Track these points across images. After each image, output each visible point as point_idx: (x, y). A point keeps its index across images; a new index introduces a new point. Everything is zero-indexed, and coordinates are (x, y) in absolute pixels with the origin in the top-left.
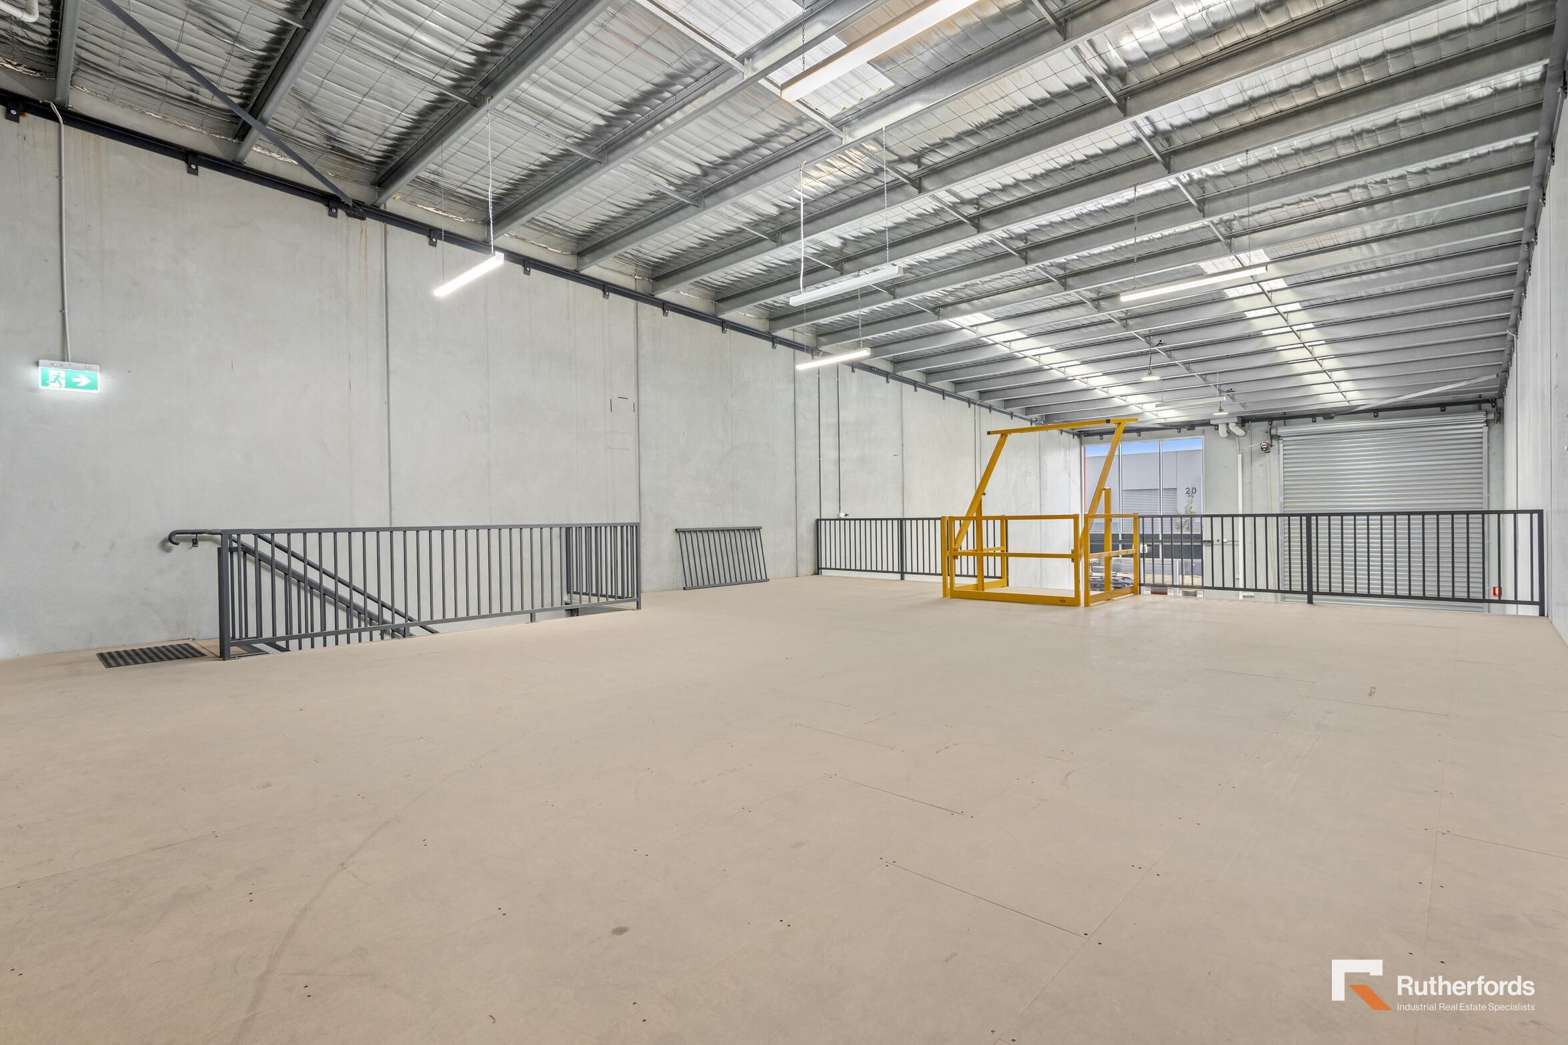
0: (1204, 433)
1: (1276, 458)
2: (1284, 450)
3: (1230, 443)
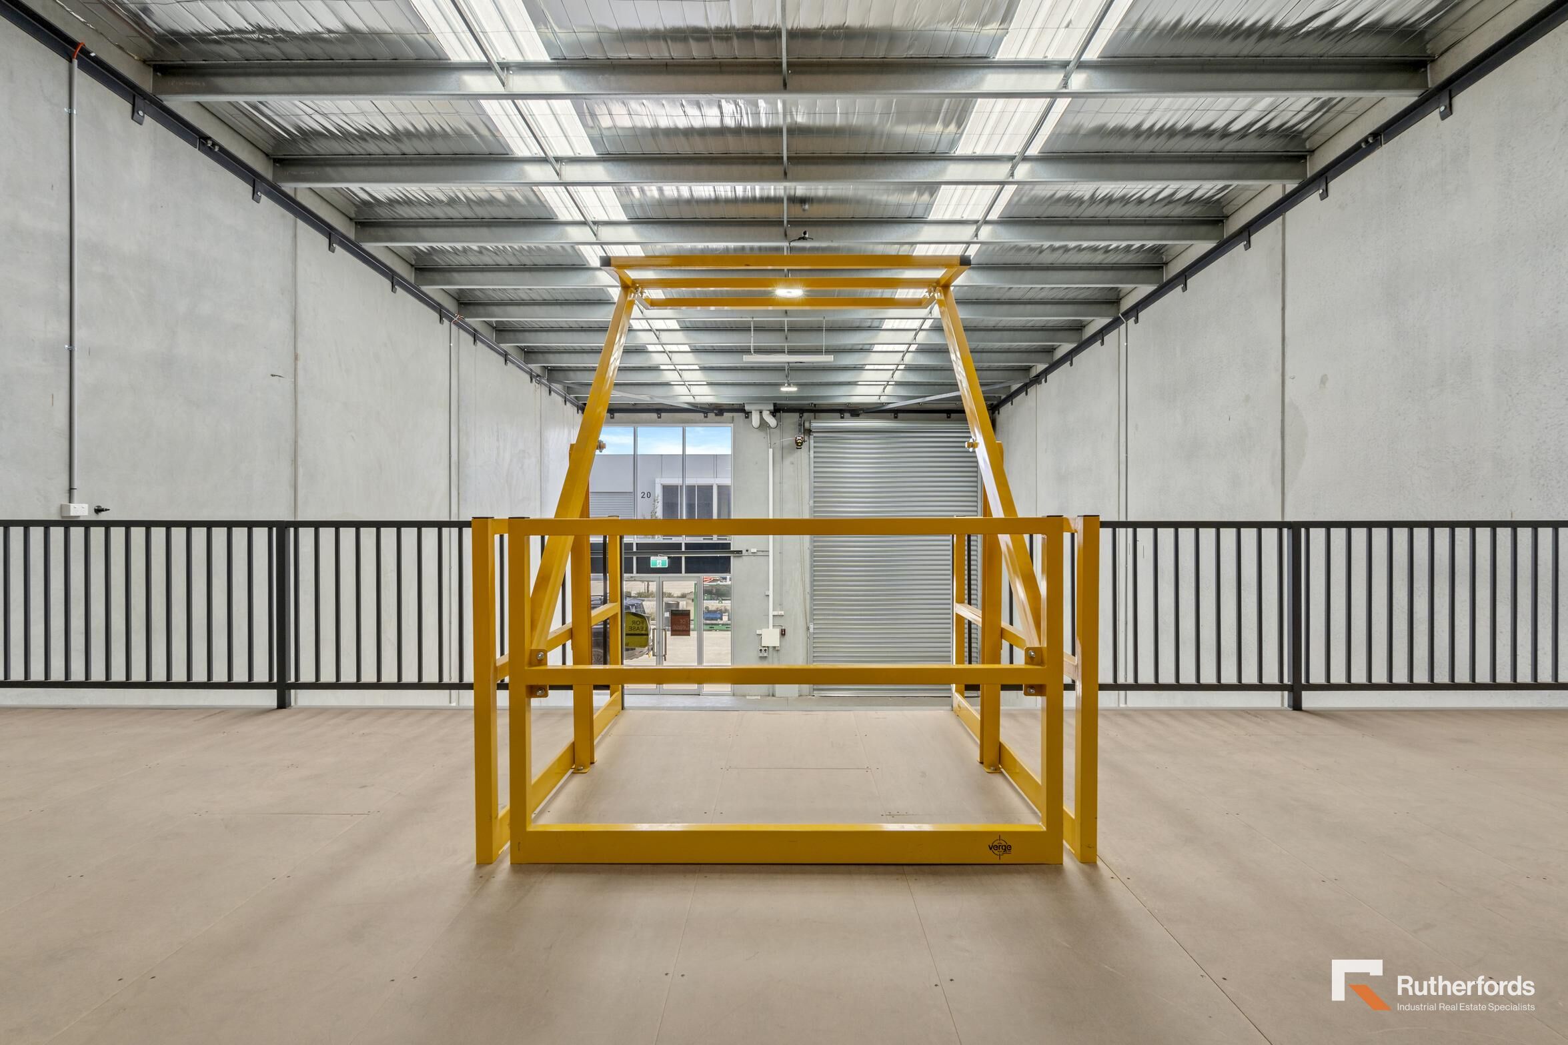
0: (733, 420)
1: (807, 456)
2: (815, 447)
3: (760, 435)
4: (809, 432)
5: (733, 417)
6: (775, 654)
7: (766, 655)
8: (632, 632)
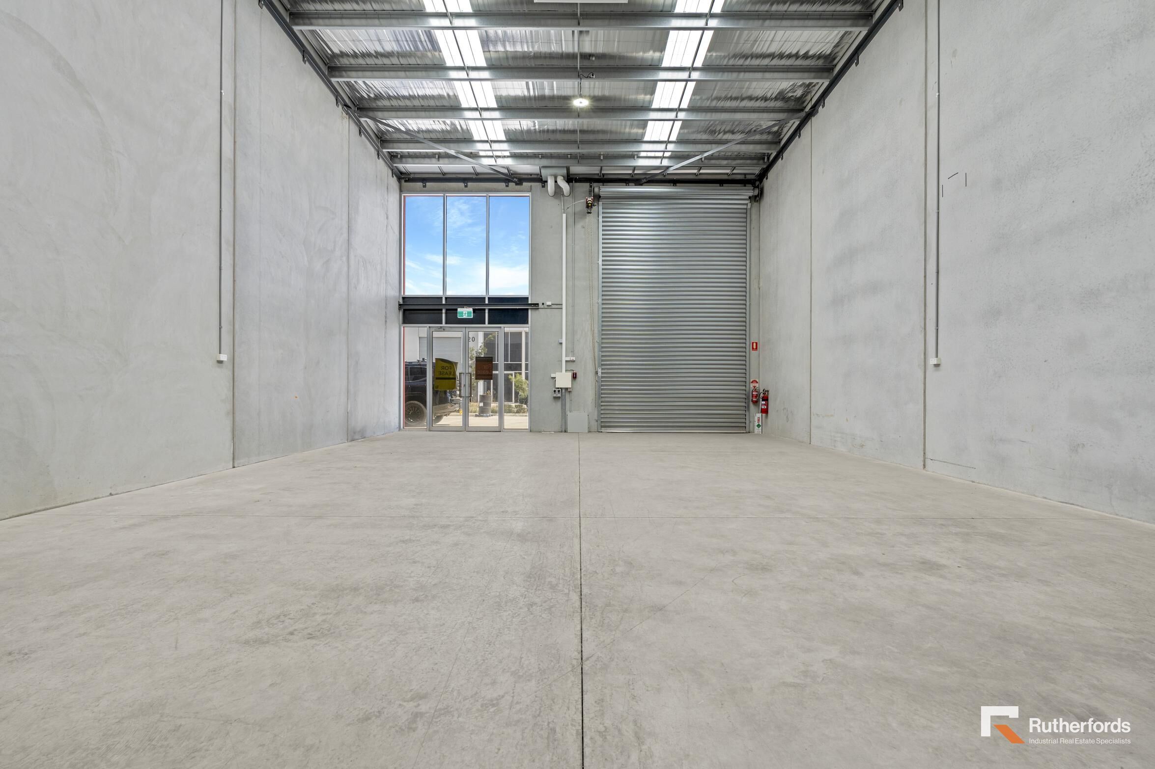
0: (531, 189)
1: (596, 221)
2: (603, 213)
3: (555, 202)
4: (598, 198)
5: (531, 186)
6: (567, 395)
7: (559, 395)
8: (441, 376)
